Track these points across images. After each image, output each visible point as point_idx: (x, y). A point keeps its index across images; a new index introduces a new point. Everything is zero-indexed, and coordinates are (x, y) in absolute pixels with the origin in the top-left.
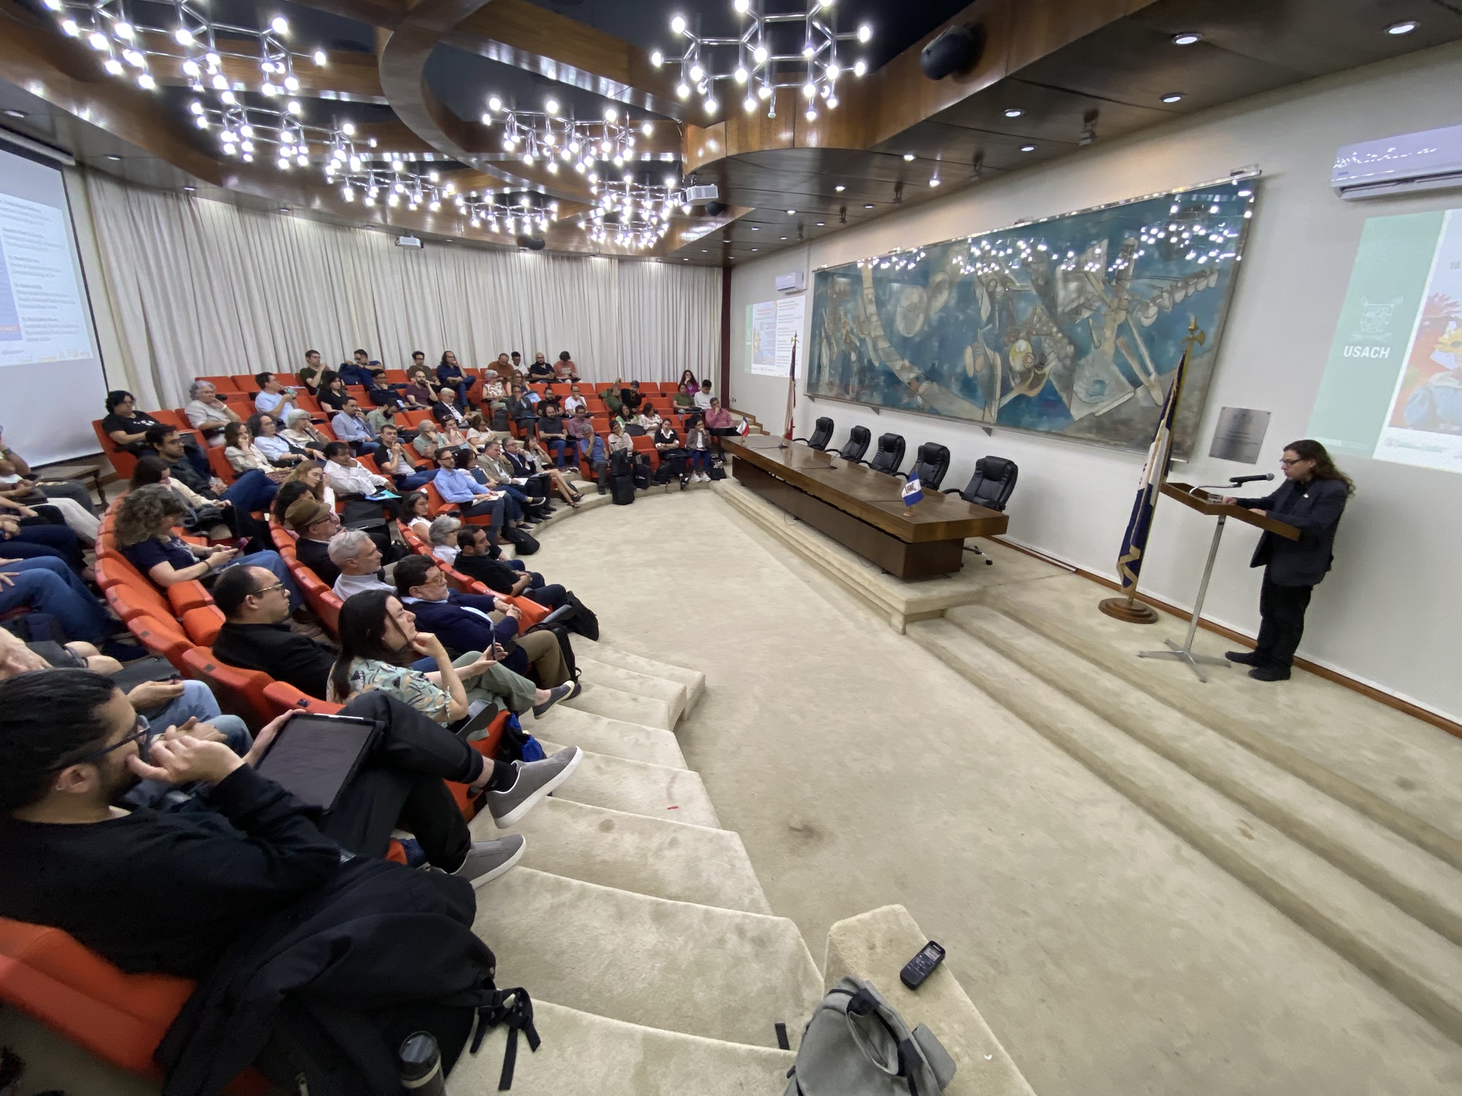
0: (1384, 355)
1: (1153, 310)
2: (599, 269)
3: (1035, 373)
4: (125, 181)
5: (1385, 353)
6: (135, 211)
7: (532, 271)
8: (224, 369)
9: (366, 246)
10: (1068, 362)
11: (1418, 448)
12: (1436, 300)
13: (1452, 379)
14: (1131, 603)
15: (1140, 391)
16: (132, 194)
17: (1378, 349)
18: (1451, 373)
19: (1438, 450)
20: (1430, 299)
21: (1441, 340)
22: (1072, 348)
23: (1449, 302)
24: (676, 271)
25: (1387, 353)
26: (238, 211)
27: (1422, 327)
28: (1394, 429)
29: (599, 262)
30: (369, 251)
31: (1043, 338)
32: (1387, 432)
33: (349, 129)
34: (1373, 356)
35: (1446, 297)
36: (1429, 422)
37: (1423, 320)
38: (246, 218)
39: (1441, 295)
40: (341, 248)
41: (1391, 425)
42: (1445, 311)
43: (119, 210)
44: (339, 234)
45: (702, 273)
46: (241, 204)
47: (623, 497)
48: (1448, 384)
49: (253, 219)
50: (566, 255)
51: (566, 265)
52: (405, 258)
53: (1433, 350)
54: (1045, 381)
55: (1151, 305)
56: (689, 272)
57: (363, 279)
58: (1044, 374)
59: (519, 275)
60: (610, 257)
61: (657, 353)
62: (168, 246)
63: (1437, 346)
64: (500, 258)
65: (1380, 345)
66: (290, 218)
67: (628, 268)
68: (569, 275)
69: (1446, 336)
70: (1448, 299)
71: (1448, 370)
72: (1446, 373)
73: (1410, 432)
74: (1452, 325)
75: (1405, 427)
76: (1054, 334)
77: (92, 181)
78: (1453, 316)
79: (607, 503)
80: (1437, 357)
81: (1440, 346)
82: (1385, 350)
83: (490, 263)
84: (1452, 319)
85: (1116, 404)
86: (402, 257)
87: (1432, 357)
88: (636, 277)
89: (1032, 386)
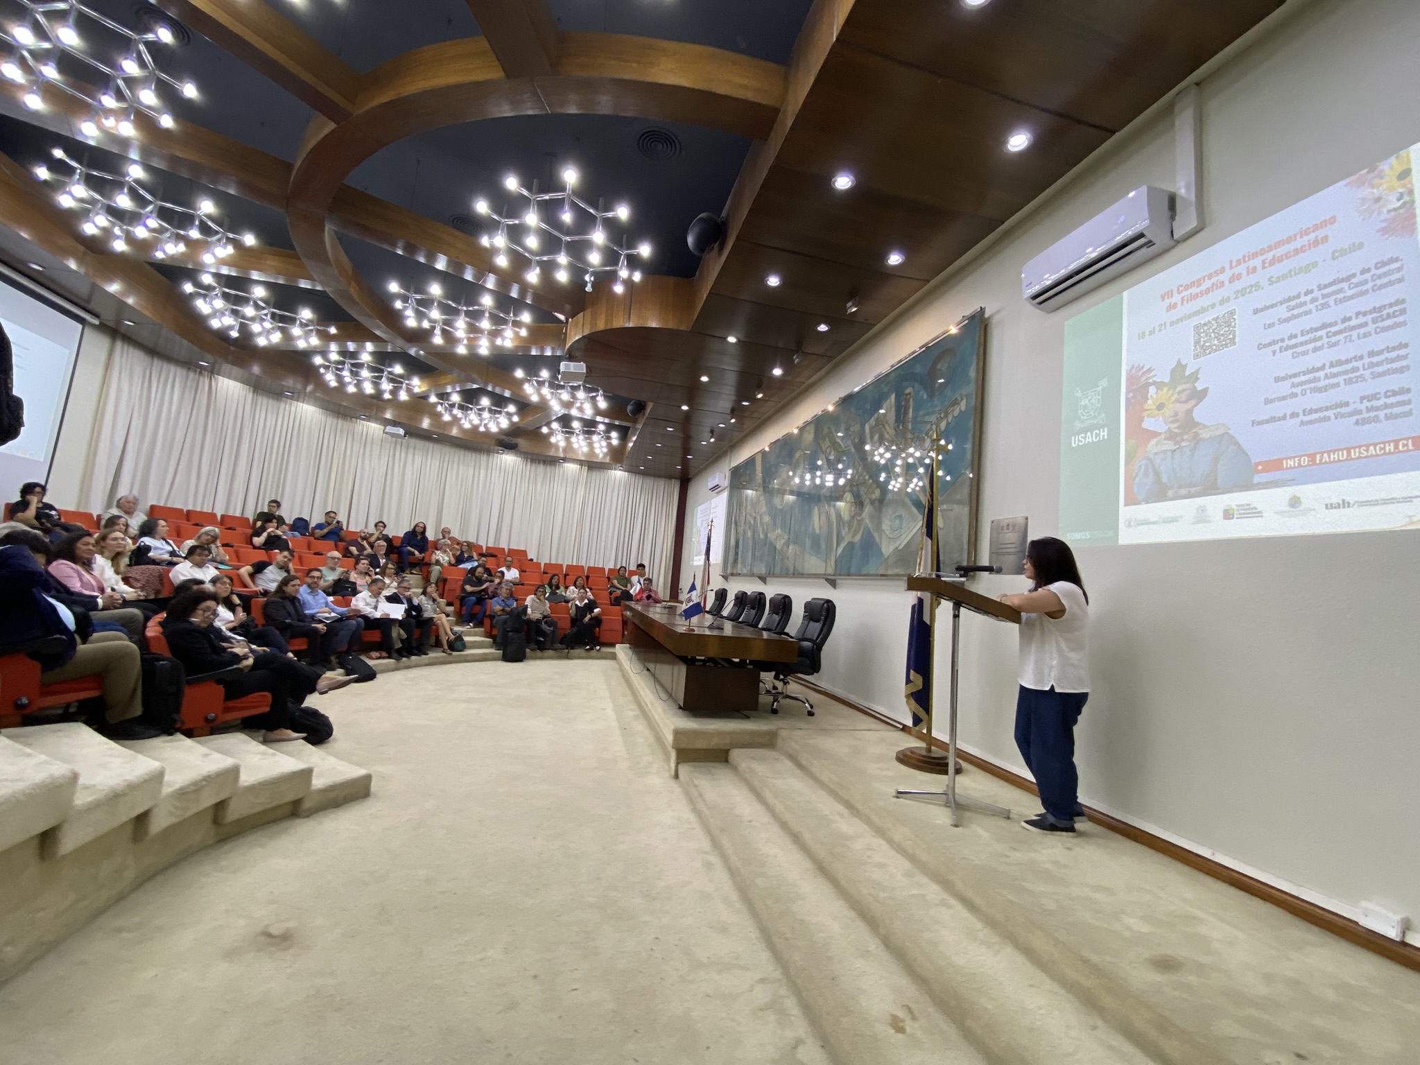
0: (1104, 436)
2: (570, 474)
4: (153, 352)
5: (1104, 434)
6: (154, 375)
7: (511, 470)
8: (186, 504)
9: (362, 433)
11: (1154, 523)
12: (1134, 371)
13: (1166, 442)
14: (929, 750)
16: (157, 363)
17: (1098, 432)
18: (1163, 436)
19: (1174, 520)
20: (1129, 372)
21: (1146, 406)
23: (1144, 370)
24: (638, 480)
25: (1106, 433)
26: (254, 392)
27: (1127, 400)
28: (1127, 508)
29: (571, 467)
30: (364, 437)
32: (1126, 513)
33: (306, 314)
34: (1095, 440)
35: (1141, 365)
36: (1160, 493)
37: (1127, 393)
38: (260, 398)
39: (1136, 366)
40: (338, 433)
41: (1126, 504)
42: (1143, 379)
43: (138, 370)
44: (340, 422)
45: (661, 483)
46: (257, 387)
47: (513, 654)
48: (1164, 448)
49: (265, 400)
50: (543, 458)
51: (541, 468)
52: (395, 446)
53: (1142, 419)
54: (863, 526)
56: (649, 482)
57: (351, 459)
59: (498, 472)
60: (581, 463)
61: (612, 545)
62: (174, 408)
63: (1145, 414)
64: (484, 458)
65: (1099, 427)
66: (300, 404)
67: (596, 475)
68: (542, 476)
69: (1150, 402)
70: (1143, 367)
71: (1160, 434)
72: (1159, 437)
73: (1144, 506)
74: (1152, 390)
75: (1138, 503)
77: (119, 344)
78: (1151, 381)
79: (494, 659)
80: (1148, 424)
81: (1149, 412)
82: (1104, 431)
83: (473, 459)
84: (1151, 384)
85: (911, 535)
86: (393, 445)
87: (1144, 425)
88: (602, 482)
89: (856, 533)
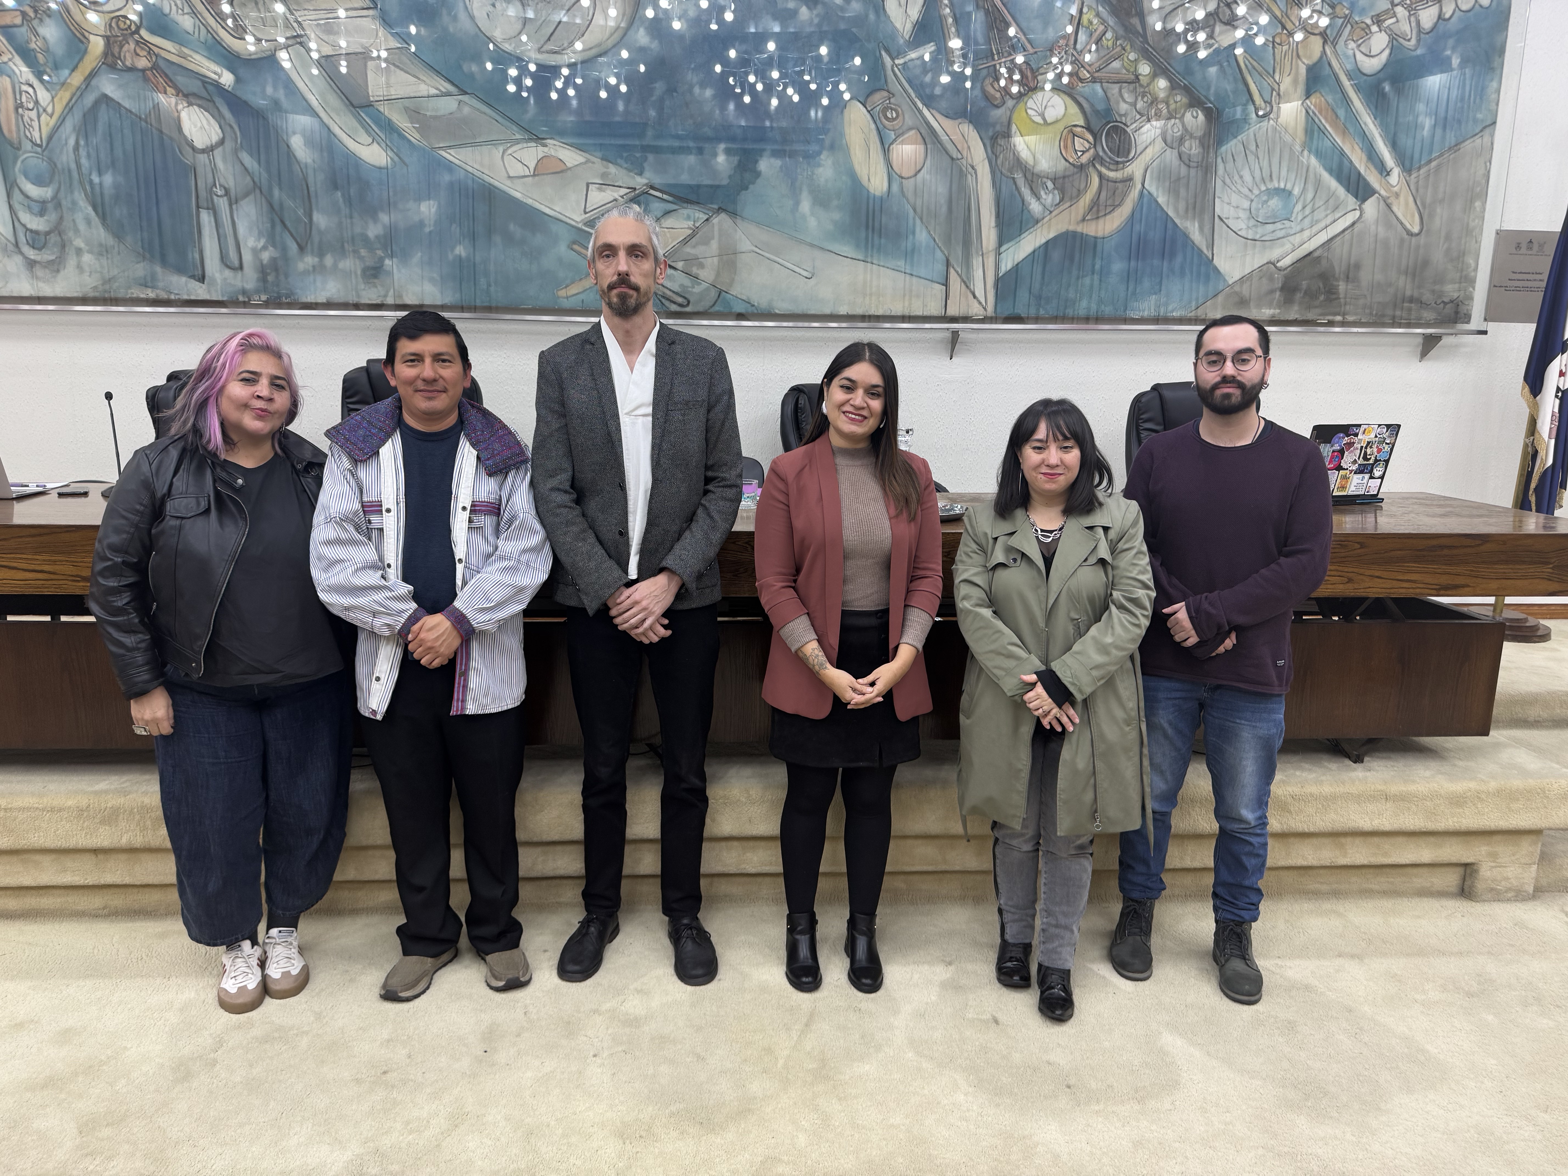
1: (1379, 41)
3: (1101, 176)
10: (1192, 148)
15: (1371, 206)
22: (1201, 117)
31: (1114, 89)
54: (1135, 193)
55: (1375, 28)
58: (1130, 179)
76: (1144, 80)
85: (1323, 237)
89: (1097, 210)
